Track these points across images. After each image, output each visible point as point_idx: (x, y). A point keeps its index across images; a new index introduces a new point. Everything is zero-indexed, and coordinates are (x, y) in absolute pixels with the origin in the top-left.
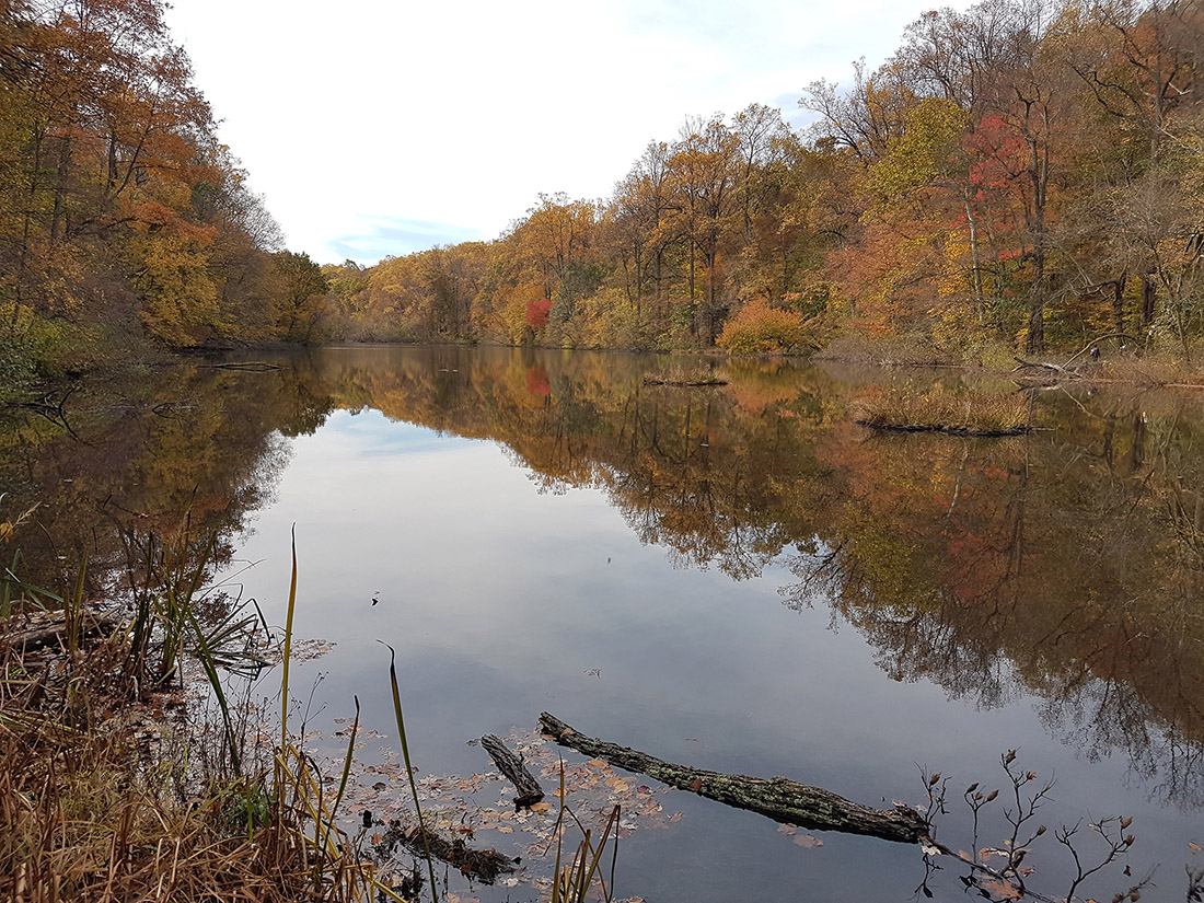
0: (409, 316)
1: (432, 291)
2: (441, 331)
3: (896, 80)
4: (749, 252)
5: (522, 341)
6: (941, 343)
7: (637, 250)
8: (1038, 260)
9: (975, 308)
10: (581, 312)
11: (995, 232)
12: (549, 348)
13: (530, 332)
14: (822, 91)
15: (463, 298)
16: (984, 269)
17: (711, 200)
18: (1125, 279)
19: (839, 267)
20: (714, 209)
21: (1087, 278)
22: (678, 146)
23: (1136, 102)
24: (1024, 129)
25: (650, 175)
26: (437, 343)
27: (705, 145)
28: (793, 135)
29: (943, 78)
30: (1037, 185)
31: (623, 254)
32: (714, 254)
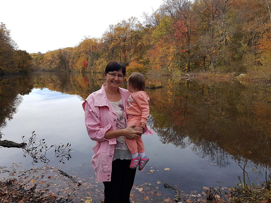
0: (54, 65)
1: (59, 59)
2: (62, 69)
3: (161, 12)
4: (132, 50)
5: (82, 71)
6: (170, 70)
7: (108, 49)
8: (189, 52)
9: (176, 63)
10: (95, 64)
11: (179, 46)
12: (88, 72)
13: (83, 69)
14: (145, 14)
15: (67, 61)
16: (178, 54)
17: (124, 38)
18: (205, 56)
19: (150, 54)
20: (124, 40)
21: (197, 56)
22: (116, 26)
23: (208, 18)
24: (185, 23)
25: (110, 32)
26: (61, 71)
27: (122, 26)
28: (141, 24)
29: (170, 12)
30: (188, 36)
31: (105, 51)
32: (125, 51)
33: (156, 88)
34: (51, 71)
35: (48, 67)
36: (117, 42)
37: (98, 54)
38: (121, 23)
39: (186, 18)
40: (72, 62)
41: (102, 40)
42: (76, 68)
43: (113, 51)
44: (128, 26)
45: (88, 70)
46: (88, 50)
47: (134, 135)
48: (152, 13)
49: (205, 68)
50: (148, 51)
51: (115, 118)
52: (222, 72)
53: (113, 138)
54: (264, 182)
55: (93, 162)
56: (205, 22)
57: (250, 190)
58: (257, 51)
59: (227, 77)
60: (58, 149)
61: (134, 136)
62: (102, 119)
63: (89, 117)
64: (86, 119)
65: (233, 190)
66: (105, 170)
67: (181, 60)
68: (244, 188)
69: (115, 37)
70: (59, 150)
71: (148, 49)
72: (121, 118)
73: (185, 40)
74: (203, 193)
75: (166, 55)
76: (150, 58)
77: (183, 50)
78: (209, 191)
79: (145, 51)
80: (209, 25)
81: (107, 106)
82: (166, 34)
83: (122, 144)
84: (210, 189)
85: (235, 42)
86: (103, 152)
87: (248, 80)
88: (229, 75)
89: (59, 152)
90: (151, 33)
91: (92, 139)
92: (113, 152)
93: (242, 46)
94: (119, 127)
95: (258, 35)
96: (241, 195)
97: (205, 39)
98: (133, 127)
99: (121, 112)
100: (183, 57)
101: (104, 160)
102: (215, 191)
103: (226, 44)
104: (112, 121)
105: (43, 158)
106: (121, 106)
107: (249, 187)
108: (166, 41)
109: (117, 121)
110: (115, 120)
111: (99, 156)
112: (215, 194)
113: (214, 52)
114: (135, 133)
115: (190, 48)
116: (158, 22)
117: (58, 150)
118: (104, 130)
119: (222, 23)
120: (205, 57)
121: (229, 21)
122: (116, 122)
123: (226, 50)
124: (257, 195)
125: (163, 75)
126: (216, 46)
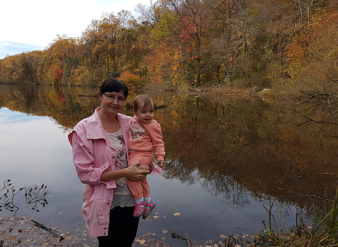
0: (15, 76)
1: (23, 67)
2: (27, 80)
3: (162, 5)
4: (124, 56)
5: (54, 83)
6: (174, 84)
7: (90, 54)
8: (199, 60)
9: (183, 74)
10: (73, 74)
11: (186, 52)
12: (63, 86)
13: (57, 80)
14: (141, 7)
15: (34, 69)
16: (184, 63)
17: (112, 39)
18: (219, 65)
19: (148, 61)
20: (113, 41)
21: (210, 65)
22: (101, 21)
23: (223, 14)
24: (194, 21)
25: (93, 30)
26: (26, 84)
27: (109, 22)
28: (135, 20)
29: (174, 5)
30: (198, 38)
31: (86, 55)
32: (114, 56)
33: (157, 108)
34: (12, 84)
35: (7, 78)
36: (103, 44)
37: (77, 60)
38: (108, 18)
39: (195, 14)
40: (41, 72)
41: (82, 41)
42: (47, 80)
43: (97, 56)
44: (117, 22)
45: (63, 82)
46: (63, 54)
47: (140, 175)
48: (150, 6)
49: (219, 81)
50: (145, 57)
51: (113, 155)
52: (240, 87)
53: (112, 180)
54: (293, 227)
55: (85, 212)
56: (219, 20)
57: (277, 237)
58: (285, 59)
59: (246, 93)
60: (30, 192)
61: (139, 177)
62: (96, 156)
63: (79, 153)
64: (75, 156)
65: (257, 237)
66: (101, 222)
67: (189, 71)
68: (269, 234)
69: (100, 37)
70: (31, 194)
71: (145, 54)
72: (121, 154)
73: (194, 44)
74: (221, 243)
75: (170, 64)
76: (148, 67)
77: (191, 57)
78: (228, 241)
79: (141, 56)
80: (224, 24)
81: (103, 138)
82: (168, 34)
83: (122, 187)
84: (229, 238)
85: (256, 47)
86: (98, 199)
87: (272, 97)
88: (249, 90)
89: (31, 196)
90: (150, 33)
91: (83, 182)
92: (111, 199)
93: (266, 53)
94: (119, 165)
95: (285, 39)
96: (267, 244)
97: (219, 43)
98: (138, 165)
99: (121, 146)
100: (191, 67)
101: (100, 209)
102: (235, 240)
103: (245, 50)
104: (110, 159)
105: (8, 205)
106: (121, 138)
107: (276, 234)
108: (170, 45)
109: (116, 158)
110: (114, 157)
111: (93, 204)
112: (236, 244)
113: (231, 60)
114: (140, 173)
115: (201, 55)
116: (157, 18)
117: (29, 194)
118: (99, 170)
119: (242, 22)
120: (219, 67)
121: (250, 19)
122: (114, 160)
123: (245, 58)
124: (285, 243)
125: (165, 91)
126: (233, 53)
